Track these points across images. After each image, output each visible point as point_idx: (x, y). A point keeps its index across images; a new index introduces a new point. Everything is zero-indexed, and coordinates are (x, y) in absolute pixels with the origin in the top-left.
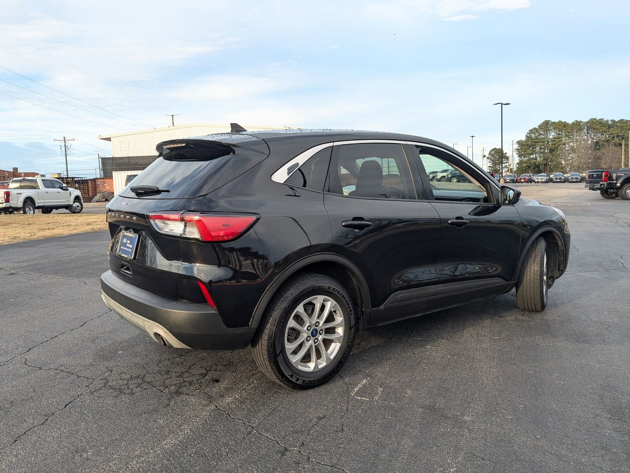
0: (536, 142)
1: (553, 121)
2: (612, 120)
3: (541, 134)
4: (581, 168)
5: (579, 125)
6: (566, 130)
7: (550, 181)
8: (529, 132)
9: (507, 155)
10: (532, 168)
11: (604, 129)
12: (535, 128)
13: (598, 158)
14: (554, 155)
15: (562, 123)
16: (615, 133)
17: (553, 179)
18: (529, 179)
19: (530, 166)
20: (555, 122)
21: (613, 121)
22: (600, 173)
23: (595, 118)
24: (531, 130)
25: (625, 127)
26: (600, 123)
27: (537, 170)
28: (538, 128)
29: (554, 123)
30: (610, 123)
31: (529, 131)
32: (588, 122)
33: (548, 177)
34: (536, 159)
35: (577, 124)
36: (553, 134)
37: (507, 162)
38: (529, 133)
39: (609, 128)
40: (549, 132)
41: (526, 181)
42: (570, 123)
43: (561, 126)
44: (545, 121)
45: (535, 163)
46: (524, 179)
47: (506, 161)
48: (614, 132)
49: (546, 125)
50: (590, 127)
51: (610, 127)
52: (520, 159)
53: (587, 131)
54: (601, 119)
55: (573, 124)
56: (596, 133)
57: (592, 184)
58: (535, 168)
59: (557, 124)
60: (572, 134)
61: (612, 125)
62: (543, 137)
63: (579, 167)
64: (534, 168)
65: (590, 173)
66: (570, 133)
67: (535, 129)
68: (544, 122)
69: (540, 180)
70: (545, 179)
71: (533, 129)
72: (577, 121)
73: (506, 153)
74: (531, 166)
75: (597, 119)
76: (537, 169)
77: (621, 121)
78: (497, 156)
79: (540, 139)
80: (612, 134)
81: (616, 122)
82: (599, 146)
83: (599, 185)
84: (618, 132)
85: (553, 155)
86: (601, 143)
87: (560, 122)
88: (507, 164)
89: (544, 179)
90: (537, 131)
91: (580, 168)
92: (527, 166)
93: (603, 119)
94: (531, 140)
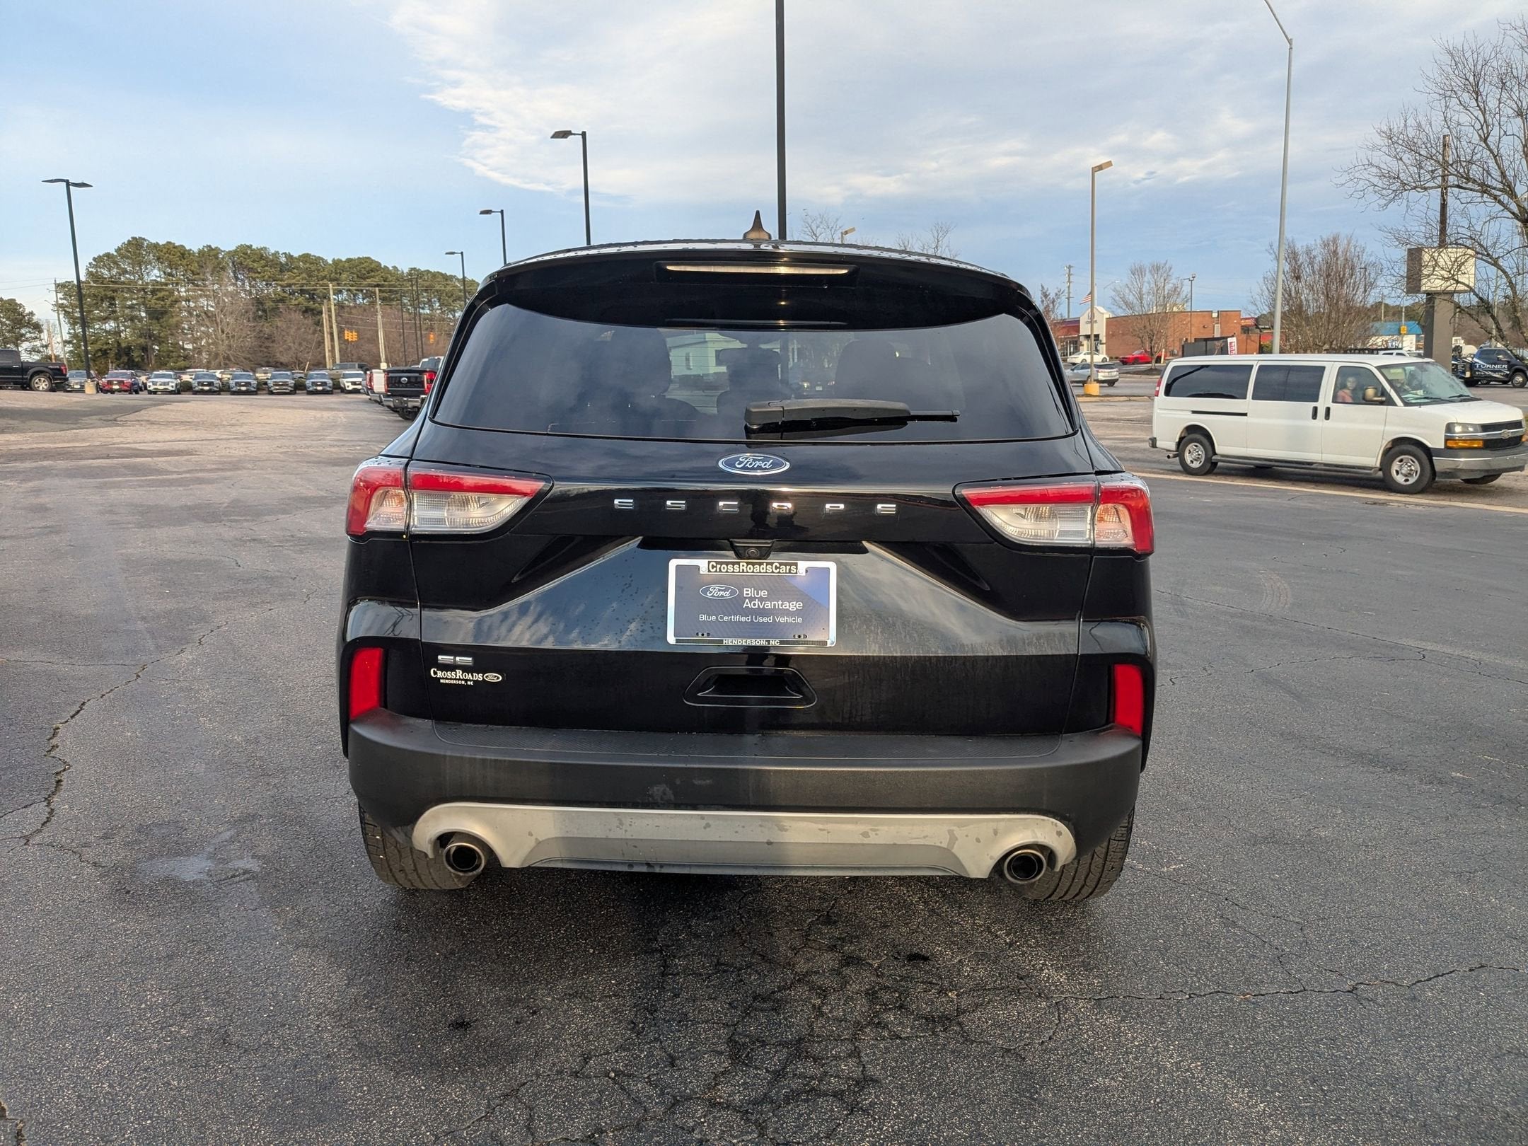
0: (114, 291)
1: (153, 241)
2: (285, 253)
3: (125, 272)
4: (232, 359)
5: (216, 257)
6: (187, 265)
7: (185, 388)
8: (94, 263)
9: (35, 319)
10: (112, 354)
11: (270, 272)
12: (109, 253)
13: (267, 339)
14: (164, 324)
15: (175, 247)
16: (295, 284)
17: (194, 385)
18: (133, 384)
19: (106, 350)
20: (157, 243)
21: (289, 257)
22: (417, 375)
23: (248, 244)
24: (99, 257)
25: (316, 273)
26: (261, 257)
27: (126, 361)
28: (115, 254)
29: (156, 246)
30: (283, 260)
31: (94, 259)
32: (235, 251)
33: (179, 381)
34: (118, 333)
35: (211, 254)
36: (156, 272)
37: (36, 338)
38: (95, 267)
39: (281, 271)
40: (146, 269)
41: (126, 388)
42: (196, 250)
43: (172, 255)
44: (132, 238)
45: (119, 344)
46: (120, 383)
47: (33, 335)
48: (294, 281)
49: (136, 249)
50: (241, 264)
51: (283, 269)
52: (72, 331)
53: (234, 272)
54: (262, 249)
55: (201, 252)
56: (254, 279)
57: (400, 398)
58: (121, 357)
59: (165, 250)
60: (202, 277)
61: (287, 264)
62: (132, 278)
63: (228, 358)
64: (118, 356)
65: (391, 375)
66: (198, 274)
67: (108, 255)
68: (129, 241)
69: (162, 387)
70: (174, 385)
71: (104, 255)
72: (210, 246)
73: (32, 314)
74: (111, 350)
75: (254, 247)
76: (125, 359)
77: (306, 258)
78: (8, 319)
79: (124, 283)
80: (289, 285)
81: (296, 258)
82: (264, 311)
83: (419, 400)
84: (301, 282)
85: (161, 326)
86: (269, 304)
87: (171, 246)
88: (38, 343)
89: (171, 384)
90: (116, 263)
91: (230, 360)
92: (100, 350)
93: (265, 248)
94: (102, 283)
